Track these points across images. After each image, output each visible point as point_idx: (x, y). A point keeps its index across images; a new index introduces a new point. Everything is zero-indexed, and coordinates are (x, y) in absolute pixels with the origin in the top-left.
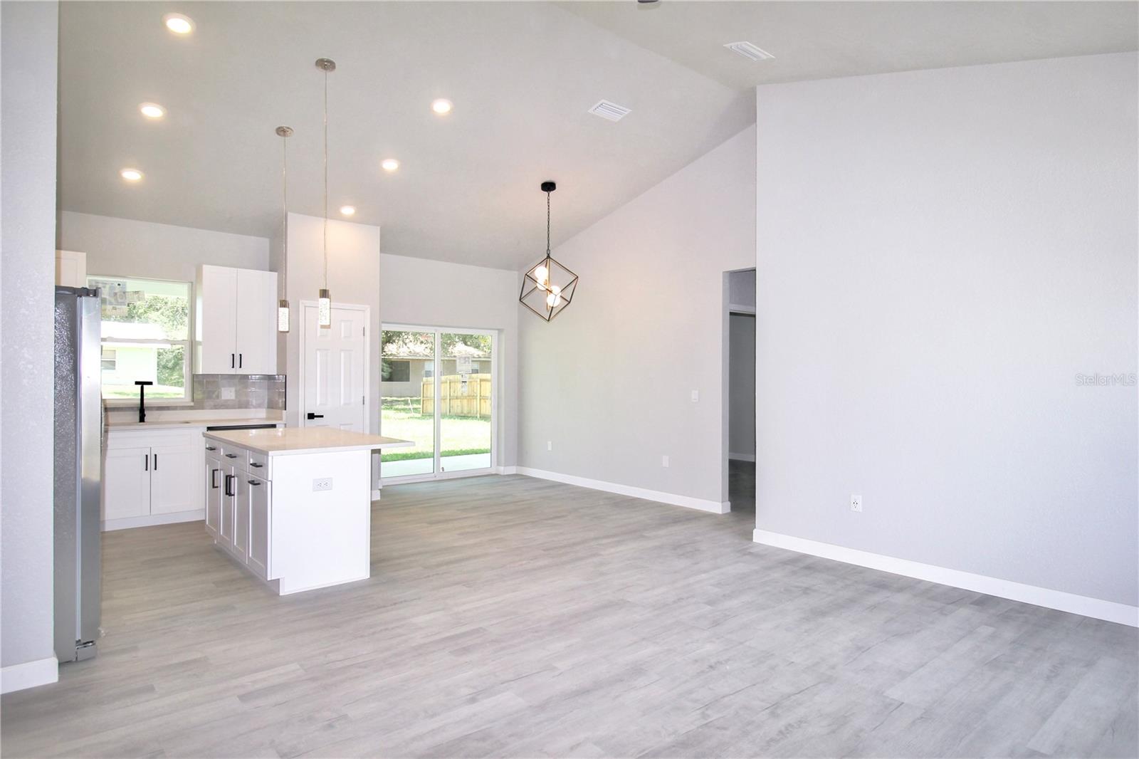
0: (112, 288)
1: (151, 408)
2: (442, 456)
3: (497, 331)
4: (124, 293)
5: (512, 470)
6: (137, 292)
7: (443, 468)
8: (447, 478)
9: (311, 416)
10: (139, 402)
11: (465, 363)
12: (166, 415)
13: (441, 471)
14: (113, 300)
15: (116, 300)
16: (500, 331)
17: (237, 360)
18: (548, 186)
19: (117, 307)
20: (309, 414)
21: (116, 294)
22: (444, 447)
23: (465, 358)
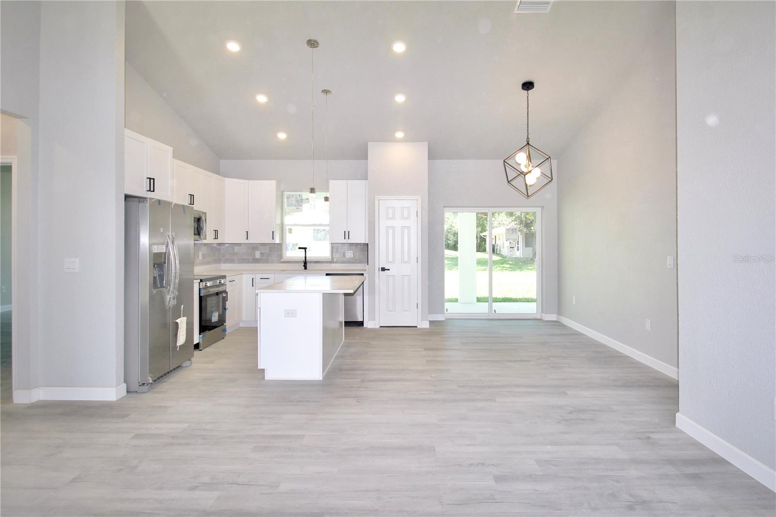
0: (296, 198)
1: (311, 262)
2: (494, 301)
3: (540, 208)
4: (302, 200)
5: (553, 317)
6: (307, 199)
7: (495, 310)
8: (498, 318)
9: (383, 269)
10: (304, 258)
11: (513, 233)
12: (318, 266)
13: (493, 312)
14: (296, 204)
15: (298, 204)
16: (542, 207)
17: (347, 235)
18: (528, 86)
19: (299, 207)
20: (382, 268)
21: (298, 200)
22: (496, 294)
23: (512, 230)
